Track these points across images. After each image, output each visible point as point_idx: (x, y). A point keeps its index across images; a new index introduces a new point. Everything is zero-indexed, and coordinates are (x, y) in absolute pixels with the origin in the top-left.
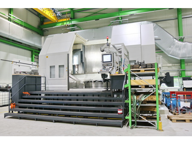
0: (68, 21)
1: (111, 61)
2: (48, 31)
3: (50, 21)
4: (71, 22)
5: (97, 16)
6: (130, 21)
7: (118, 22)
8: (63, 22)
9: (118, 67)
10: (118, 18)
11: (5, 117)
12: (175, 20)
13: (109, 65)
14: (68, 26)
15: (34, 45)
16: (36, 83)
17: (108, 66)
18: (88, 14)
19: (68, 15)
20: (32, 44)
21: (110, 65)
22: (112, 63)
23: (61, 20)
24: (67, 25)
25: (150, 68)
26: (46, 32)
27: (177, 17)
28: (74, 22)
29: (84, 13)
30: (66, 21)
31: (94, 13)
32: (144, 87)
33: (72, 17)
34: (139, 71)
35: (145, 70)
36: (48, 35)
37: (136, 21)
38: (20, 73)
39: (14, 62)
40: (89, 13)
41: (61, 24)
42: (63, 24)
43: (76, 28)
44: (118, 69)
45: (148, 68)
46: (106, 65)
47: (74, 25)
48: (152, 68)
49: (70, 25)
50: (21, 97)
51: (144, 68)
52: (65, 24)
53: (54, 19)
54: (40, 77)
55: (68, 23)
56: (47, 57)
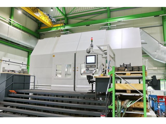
0: (61, 26)
1: (95, 63)
2: (44, 35)
3: (46, 26)
4: (65, 27)
5: (88, 22)
6: (118, 27)
7: (107, 27)
8: (57, 27)
9: (104, 69)
10: (107, 24)
12: (160, 27)
13: (92, 67)
15: (31, 46)
16: (24, 82)
18: (80, 21)
19: (62, 21)
20: (29, 46)
21: (94, 66)
22: (96, 64)
23: (56, 26)
24: (61, 30)
25: (136, 71)
26: (43, 36)
27: (162, 24)
28: (67, 27)
29: (76, 19)
30: (60, 27)
31: (86, 20)
32: (130, 91)
33: (66, 23)
34: (125, 74)
35: (131, 73)
37: (124, 27)
38: (8, 72)
39: (3, 61)
40: (81, 19)
41: (56, 28)
42: (58, 29)
43: (69, 32)
44: (104, 71)
45: (134, 71)
47: (67, 30)
48: (139, 71)
50: (8, 95)
51: (130, 71)
52: (59, 28)
53: (50, 24)
54: (29, 76)
55: (62, 28)
56: (54, 56)
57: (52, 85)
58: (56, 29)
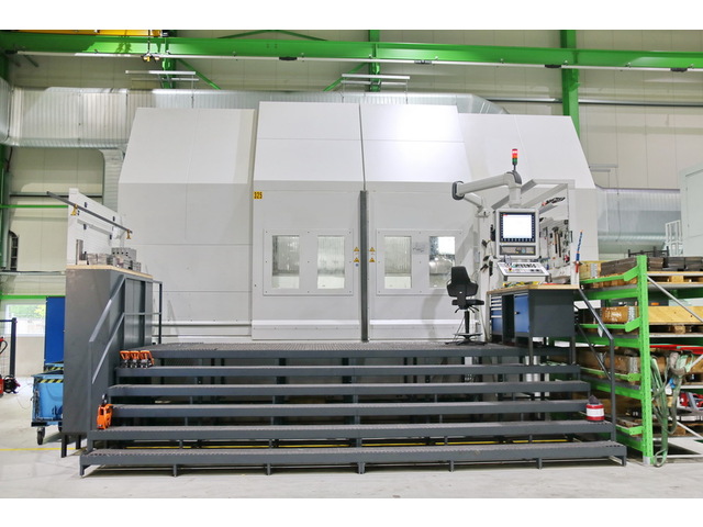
1: (533, 240)
2: (36, 65)
4: (167, 48)
5: (284, 44)
8: (127, 39)
10: (370, 68)
11: (82, 473)
12: (554, 105)
13: (523, 251)
14: (155, 63)
16: (144, 310)
17: (520, 253)
21: (530, 250)
22: (537, 244)
24: (151, 57)
25: (695, 270)
30: (146, 41)
35: (686, 278)
36: (44, 88)
41: (117, 46)
42: (128, 47)
43: (195, 77)
45: (688, 270)
46: (513, 250)
49: (162, 59)
50: (115, 372)
51: (679, 270)
52: (140, 48)
56: (259, 195)
57: (254, 323)
58: (120, 48)
